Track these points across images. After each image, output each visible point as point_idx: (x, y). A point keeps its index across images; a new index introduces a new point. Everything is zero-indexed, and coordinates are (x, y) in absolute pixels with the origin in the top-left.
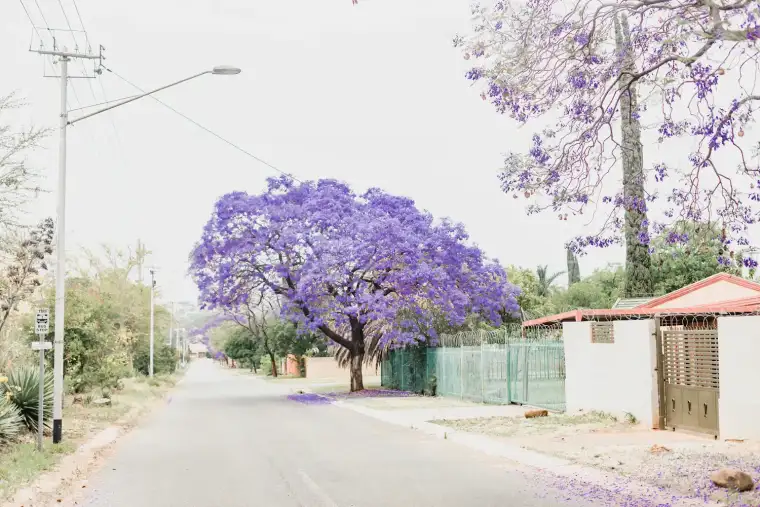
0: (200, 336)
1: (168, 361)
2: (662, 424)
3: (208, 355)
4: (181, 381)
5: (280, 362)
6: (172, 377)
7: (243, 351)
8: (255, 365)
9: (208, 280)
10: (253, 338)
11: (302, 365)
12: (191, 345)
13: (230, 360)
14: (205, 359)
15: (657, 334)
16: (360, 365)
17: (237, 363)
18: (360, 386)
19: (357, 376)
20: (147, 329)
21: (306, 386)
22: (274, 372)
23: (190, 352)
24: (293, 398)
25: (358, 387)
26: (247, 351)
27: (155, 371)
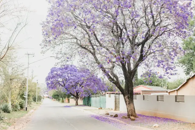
0: (46, 93)
1: (40, 99)
2: (115, 110)
3: (48, 97)
4: (42, 103)
5: (64, 100)
6: (40, 102)
7: (56, 97)
8: (59, 100)
9: (49, 84)
10: (58, 94)
11: (69, 100)
12: (44, 95)
13: (53, 99)
14: (48, 98)
15: (115, 97)
16: (77, 100)
17: (55, 99)
18: (77, 105)
19: (77, 102)
20: (36, 92)
21: (68, 104)
22: (63, 102)
23: (44, 97)
24: (65, 107)
25: (77, 104)
26: (57, 97)
27: (37, 101)
